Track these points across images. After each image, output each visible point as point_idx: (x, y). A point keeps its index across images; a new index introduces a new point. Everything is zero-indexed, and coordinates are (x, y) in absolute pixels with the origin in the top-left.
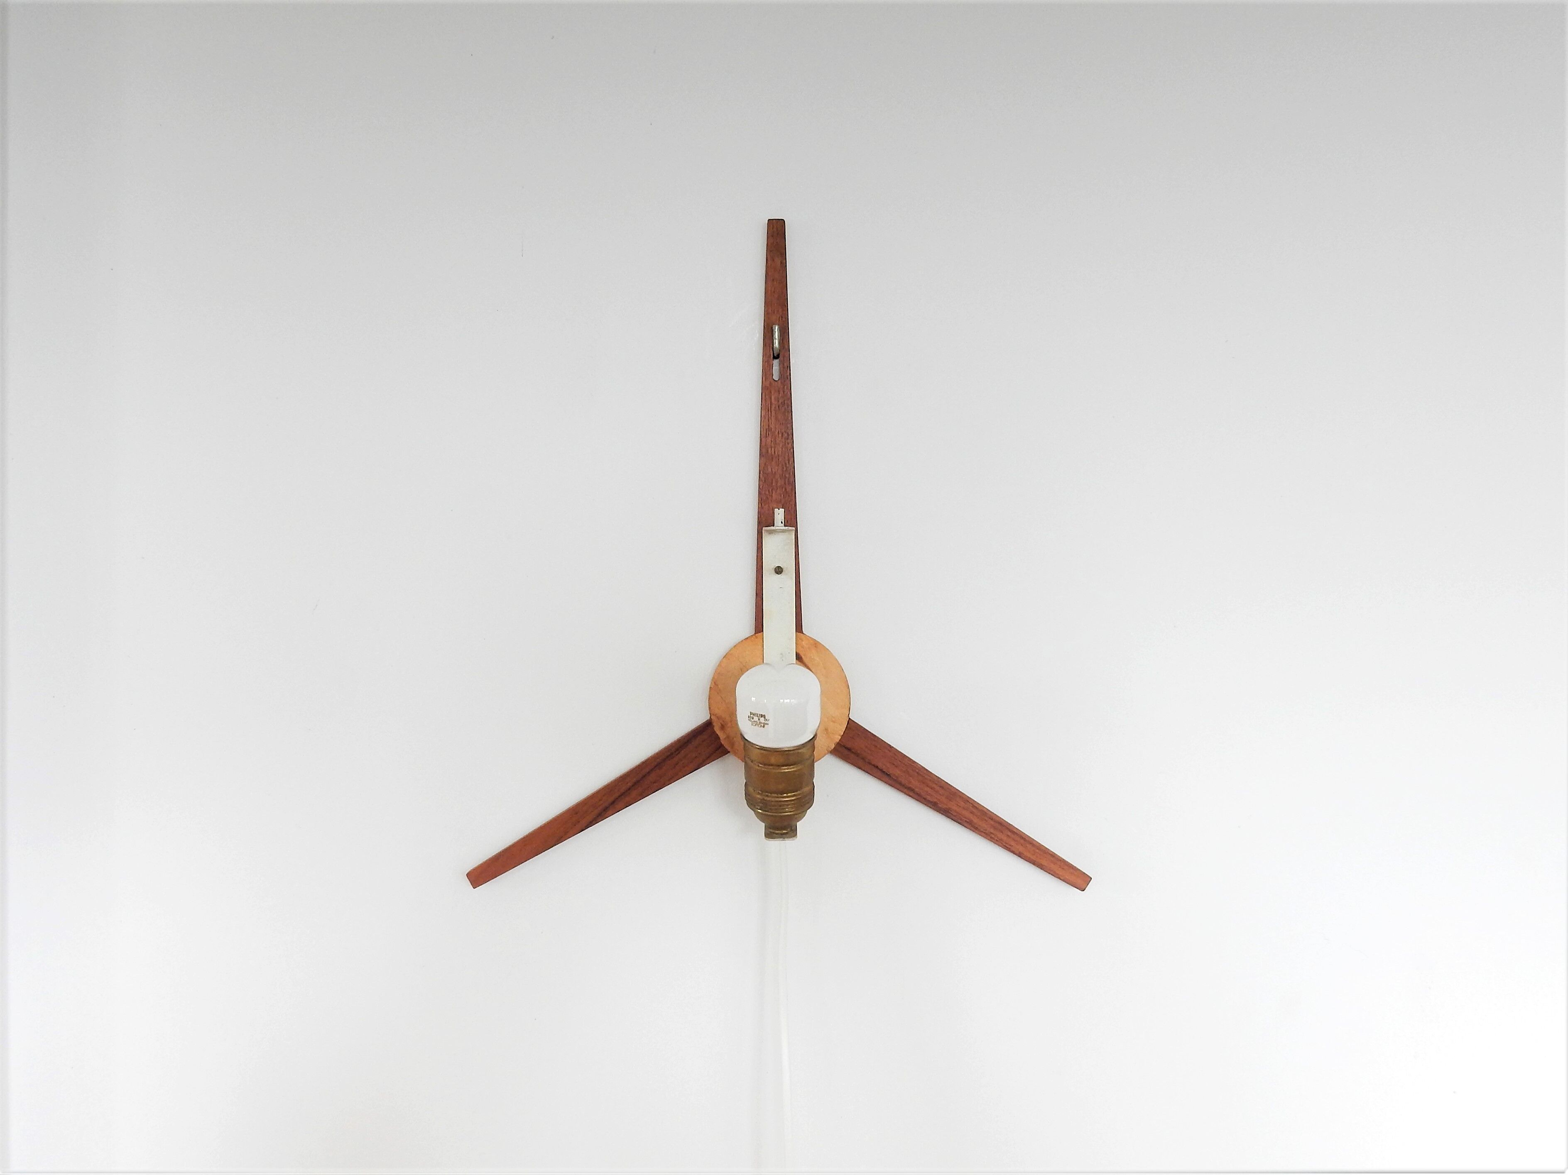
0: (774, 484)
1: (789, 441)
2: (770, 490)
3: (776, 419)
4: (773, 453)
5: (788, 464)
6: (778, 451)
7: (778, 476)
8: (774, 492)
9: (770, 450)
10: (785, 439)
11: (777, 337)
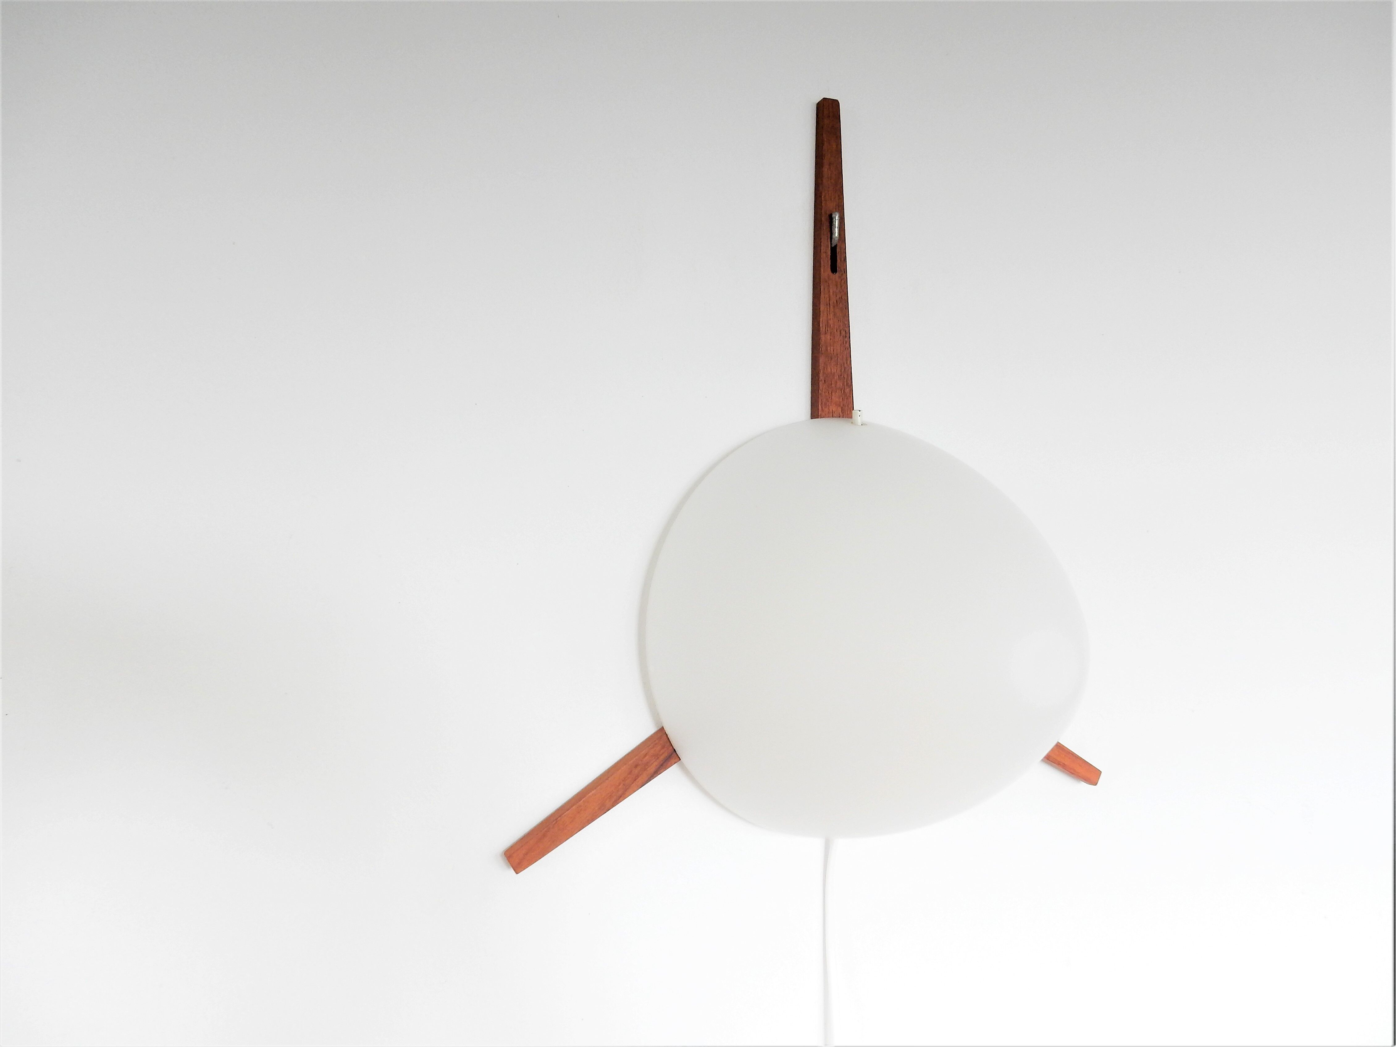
0: (833, 385)
1: (846, 339)
2: (830, 392)
3: (835, 315)
4: (832, 352)
5: (846, 364)
6: (837, 350)
7: (836, 377)
8: (833, 394)
9: (829, 348)
10: (843, 337)
11: (837, 226)
